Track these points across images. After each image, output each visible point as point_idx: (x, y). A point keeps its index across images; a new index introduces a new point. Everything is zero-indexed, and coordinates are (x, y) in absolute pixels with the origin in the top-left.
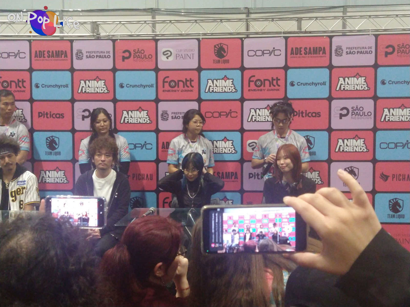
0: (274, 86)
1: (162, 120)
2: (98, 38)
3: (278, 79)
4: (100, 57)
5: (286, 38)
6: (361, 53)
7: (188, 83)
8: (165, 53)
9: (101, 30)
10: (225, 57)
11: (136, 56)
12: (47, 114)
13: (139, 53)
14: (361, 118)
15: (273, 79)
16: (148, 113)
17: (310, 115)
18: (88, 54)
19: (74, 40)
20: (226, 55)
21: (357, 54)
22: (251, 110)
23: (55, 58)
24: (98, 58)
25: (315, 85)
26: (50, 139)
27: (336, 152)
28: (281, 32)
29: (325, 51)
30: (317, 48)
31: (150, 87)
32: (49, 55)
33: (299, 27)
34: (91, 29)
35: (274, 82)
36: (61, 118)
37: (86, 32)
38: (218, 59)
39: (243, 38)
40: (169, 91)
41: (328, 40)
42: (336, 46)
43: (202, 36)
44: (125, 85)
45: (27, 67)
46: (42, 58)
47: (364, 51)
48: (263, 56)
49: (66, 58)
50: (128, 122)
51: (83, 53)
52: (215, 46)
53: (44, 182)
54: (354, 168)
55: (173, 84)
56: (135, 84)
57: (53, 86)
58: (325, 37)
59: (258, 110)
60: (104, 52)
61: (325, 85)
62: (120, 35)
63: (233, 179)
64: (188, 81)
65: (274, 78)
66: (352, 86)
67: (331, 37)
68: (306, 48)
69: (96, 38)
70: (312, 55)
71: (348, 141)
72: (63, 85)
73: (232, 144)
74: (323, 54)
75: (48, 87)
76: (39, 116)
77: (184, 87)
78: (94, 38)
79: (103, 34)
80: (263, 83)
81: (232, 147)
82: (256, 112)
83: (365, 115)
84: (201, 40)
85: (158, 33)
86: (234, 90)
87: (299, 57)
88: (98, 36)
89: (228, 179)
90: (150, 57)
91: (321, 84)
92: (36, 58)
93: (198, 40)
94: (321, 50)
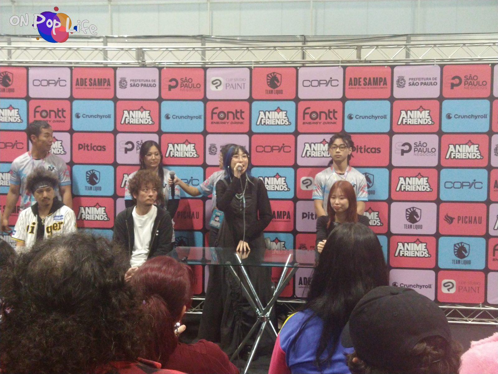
0: (331, 119)
1: (210, 154)
2: (144, 66)
3: (335, 112)
4: (145, 85)
5: (344, 68)
6: (425, 84)
7: (237, 114)
8: (214, 82)
9: (146, 57)
10: (279, 88)
11: (184, 85)
12: (88, 146)
13: (187, 81)
14: (424, 154)
15: (329, 112)
16: (196, 146)
17: (369, 150)
18: (132, 83)
19: (117, 67)
20: (280, 85)
21: (421, 85)
22: (306, 144)
23: (97, 87)
24: (143, 86)
25: (375, 118)
26: (90, 173)
27: (397, 191)
28: (339, 61)
29: (386, 82)
30: (377, 78)
31: (197, 119)
32: (91, 83)
33: (359, 56)
34: (136, 56)
35: (330, 114)
36: (103, 150)
37: (131, 59)
38: (270, 89)
39: (298, 66)
40: (218, 123)
41: (390, 70)
42: (399, 76)
43: (254, 64)
44: (170, 116)
45: (68, 95)
46: (84, 86)
47: (428, 83)
48: (320, 86)
49: (109, 87)
50: (173, 156)
51: (127, 81)
52: (268, 76)
53: (83, 219)
54: (416, 209)
55: (222, 115)
56: (181, 115)
57: (95, 117)
58: (386, 67)
59: (313, 145)
60: (149, 81)
61: (386, 118)
62: (167, 62)
63: (285, 219)
64: (239, 112)
65: (331, 111)
66: (415, 119)
67: (392, 67)
68: (365, 79)
69: (141, 66)
70: (372, 86)
71: (410, 179)
72: (105, 115)
73: (284, 181)
74: (384, 85)
75: (89, 117)
76: (79, 149)
77: (234, 119)
78: (138, 66)
79: (148, 61)
80: (319, 115)
81: (285, 184)
82: (310, 146)
83: (428, 152)
84: (253, 68)
85: (207, 61)
86: (287, 123)
87: (358, 88)
88: (143, 63)
89: (279, 218)
90: (198, 86)
91: (382, 117)
92: (77, 86)
93: (250, 68)
94: (382, 81)
